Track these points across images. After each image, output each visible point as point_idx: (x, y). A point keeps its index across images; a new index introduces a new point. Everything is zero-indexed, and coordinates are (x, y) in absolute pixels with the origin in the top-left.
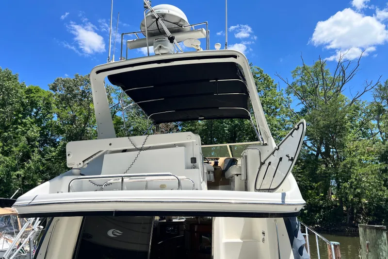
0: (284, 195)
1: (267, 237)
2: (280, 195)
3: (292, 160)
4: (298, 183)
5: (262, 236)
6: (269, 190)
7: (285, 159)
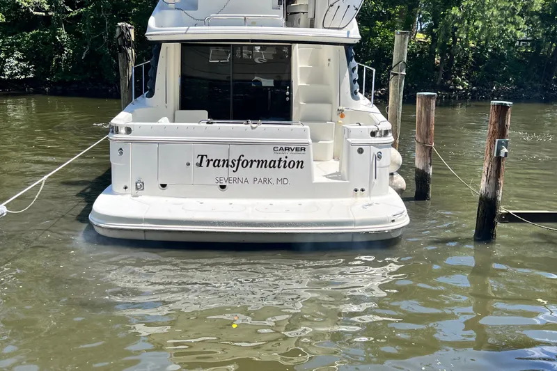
0: (348, 33)
1: (331, 62)
2: (346, 32)
3: (357, 9)
4: (358, 25)
5: (327, 62)
6: (338, 28)
7: (352, 8)
